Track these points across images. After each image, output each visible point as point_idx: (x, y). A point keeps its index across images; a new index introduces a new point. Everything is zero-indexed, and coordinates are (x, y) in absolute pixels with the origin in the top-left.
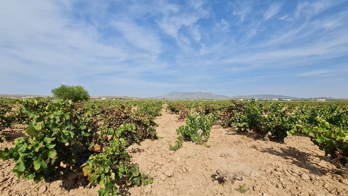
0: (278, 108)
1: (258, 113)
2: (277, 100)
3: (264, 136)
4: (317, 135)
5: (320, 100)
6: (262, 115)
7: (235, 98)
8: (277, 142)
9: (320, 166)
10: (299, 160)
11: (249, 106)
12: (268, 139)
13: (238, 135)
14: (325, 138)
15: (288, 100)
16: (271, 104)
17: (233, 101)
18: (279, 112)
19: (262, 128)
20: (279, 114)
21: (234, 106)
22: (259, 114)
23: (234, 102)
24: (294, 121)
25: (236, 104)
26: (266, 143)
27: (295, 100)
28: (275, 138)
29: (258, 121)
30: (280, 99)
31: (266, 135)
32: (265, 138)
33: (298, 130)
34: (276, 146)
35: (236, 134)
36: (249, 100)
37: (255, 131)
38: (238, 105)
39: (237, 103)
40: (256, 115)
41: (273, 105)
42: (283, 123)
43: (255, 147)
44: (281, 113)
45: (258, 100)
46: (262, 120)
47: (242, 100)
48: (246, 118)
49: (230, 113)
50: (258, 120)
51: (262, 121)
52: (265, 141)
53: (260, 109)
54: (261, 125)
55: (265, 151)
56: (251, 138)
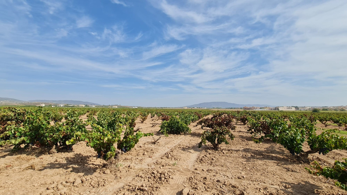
0: (75, 115)
1: (44, 123)
2: (84, 106)
3: (51, 149)
4: (91, 140)
5: (115, 107)
6: (48, 125)
7: (33, 102)
8: (64, 152)
9: (95, 164)
10: (79, 166)
11: (33, 115)
12: (56, 151)
13: (13, 155)
14: (96, 141)
15: (93, 106)
16: (68, 111)
17: (10, 109)
18: (69, 120)
19: (48, 141)
20: (70, 123)
21: (13, 114)
22: (44, 125)
23: (13, 110)
24: (81, 128)
25: (15, 112)
26: (51, 156)
27: (98, 106)
28: (62, 148)
29: (42, 133)
30: (86, 105)
31: (53, 148)
32: (51, 151)
33: (76, 138)
34: (61, 157)
35: (9, 155)
36: (53, 105)
37: (39, 145)
38: (19, 114)
39: (19, 111)
40: (40, 126)
41: (70, 113)
42: (72, 131)
43: (32, 167)
44: (72, 121)
45: (64, 106)
46: (48, 131)
47: (44, 105)
48: (27, 131)
49: (4, 125)
50: (42, 131)
51: (47, 133)
52: (52, 154)
53: (47, 119)
54: (46, 137)
55: (45, 168)
56: (33, 155)
